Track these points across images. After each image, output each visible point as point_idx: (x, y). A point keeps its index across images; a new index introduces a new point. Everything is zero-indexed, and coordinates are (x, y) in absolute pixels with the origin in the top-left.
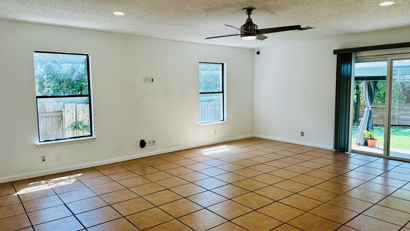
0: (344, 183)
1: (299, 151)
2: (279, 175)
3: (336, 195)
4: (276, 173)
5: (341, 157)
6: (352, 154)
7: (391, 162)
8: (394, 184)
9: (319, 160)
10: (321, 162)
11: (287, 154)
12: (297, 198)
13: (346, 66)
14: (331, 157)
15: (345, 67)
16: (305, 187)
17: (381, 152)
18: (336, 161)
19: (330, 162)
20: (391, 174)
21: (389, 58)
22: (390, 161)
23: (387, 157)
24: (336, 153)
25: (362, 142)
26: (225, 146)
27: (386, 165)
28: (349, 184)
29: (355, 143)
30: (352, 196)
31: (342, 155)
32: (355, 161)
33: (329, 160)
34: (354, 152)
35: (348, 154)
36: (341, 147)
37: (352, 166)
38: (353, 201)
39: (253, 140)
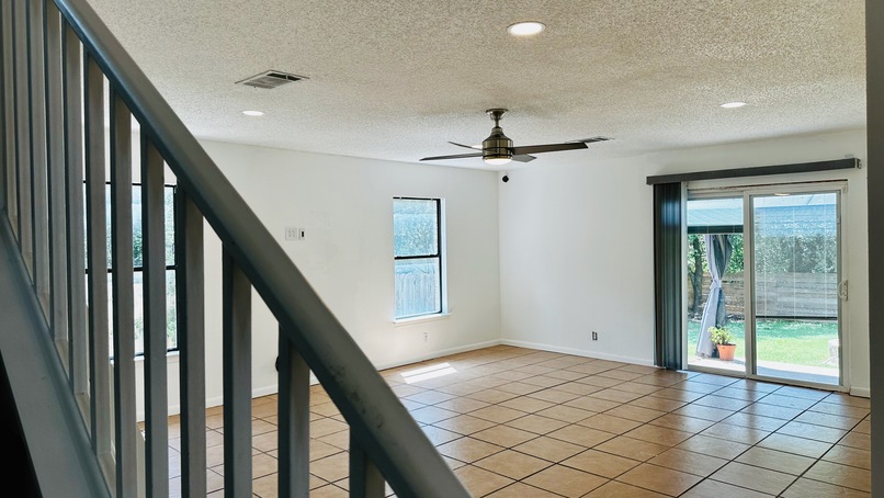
0: (676, 427)
1: (589, 369)
2: (556, 416)
3: (663, 449)
4: (549, 413)
5: (669, 379)
6: (690, 374)
7: (760, 386)
8: (765, 425)
9: (629, 387)
10: (632, 390)
11: (569, 376)
12: (594, 457)
13: (670, 206)
14: (651, 379)
15: (669, 209)
16: (606, 436)
17: (742, 369)
18: (662, 387)
19: (650, 389)
20: (761, 408)
21: (747, 193)
22: (759, 384)
23: (752, 377)
24: (659, 372)
25: (708, 351)
26: (446, 364)
27: (751, 391)
28: (684, 428)
29: (694, 352)
30: (692, 449)
31: (672, 376)
32: (694, 386)
33: (648, 384)
34: (692, 369)
35: (681, 374)
36: (668, 361)
37: (689, 396)
38: (692, 458)
39: (501, 350)
